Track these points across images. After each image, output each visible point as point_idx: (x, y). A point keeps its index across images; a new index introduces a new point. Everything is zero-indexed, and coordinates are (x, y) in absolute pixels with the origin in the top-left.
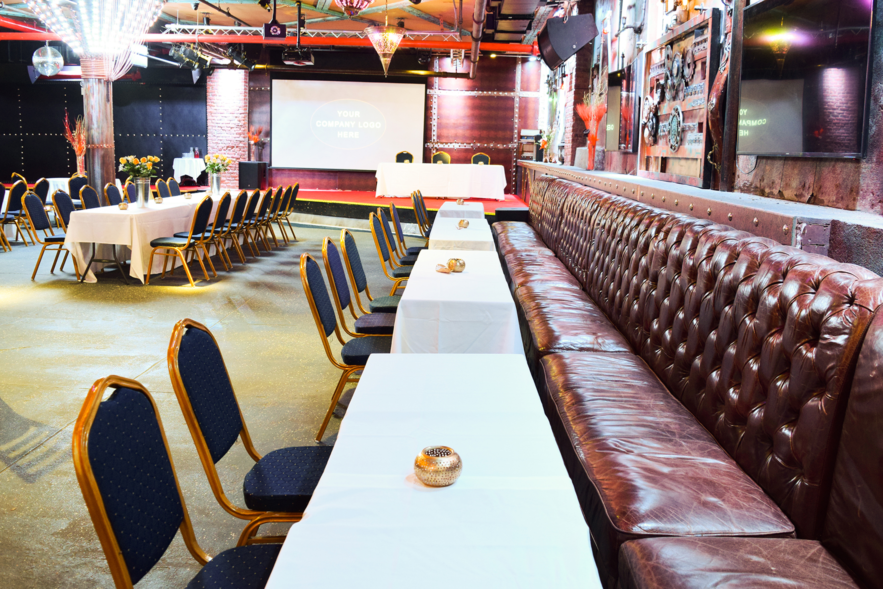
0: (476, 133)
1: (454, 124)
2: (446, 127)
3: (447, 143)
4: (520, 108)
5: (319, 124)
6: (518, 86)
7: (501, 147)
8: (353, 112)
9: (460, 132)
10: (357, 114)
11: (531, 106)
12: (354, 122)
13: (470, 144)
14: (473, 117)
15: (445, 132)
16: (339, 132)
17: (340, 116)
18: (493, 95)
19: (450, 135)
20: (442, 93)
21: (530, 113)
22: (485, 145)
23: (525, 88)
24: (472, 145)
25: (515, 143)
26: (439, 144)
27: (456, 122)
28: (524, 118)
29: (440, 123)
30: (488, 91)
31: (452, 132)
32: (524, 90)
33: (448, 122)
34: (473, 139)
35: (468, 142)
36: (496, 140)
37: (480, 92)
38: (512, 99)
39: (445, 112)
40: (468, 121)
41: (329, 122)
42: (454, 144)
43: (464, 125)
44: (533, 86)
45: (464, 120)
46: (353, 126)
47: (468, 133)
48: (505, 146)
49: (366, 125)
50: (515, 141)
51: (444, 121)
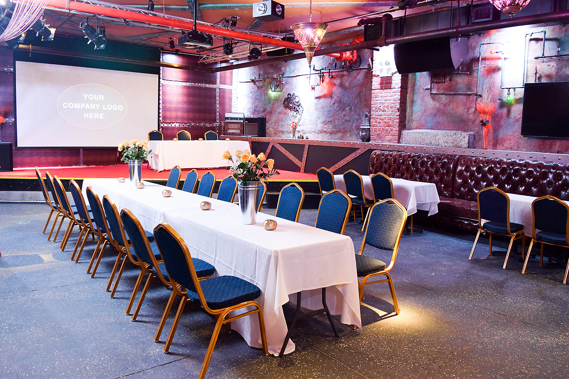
0: (191, 115)
1: (175, 108)
2: (170, 110)
3: (170, 123)
4: (220, 97)
5: (65, 105)
6: (218, 81)
7: (209, 126)
8: (98, 96)
9: (180, 114)
10: (102, 97)
11: (227, 95)
12: (99, 105)
13: (187, 123)
14: (188, 102)
15: (168, 114)
16: (85, 114)
17: (85, 99)
18: (202, 86)
19: (172, 116)
20: (166, 82)
21: (227, 101)
22: (198, 124)
23: (222, 83)
24: (188, 124)
25: (218, 122)
26: (164, 124)
27: (176, 106)
28: (222, 104)
29: (165, 107)
30: (198, 83)
31: (173, 114)
32: (222, 84)
33: (170, 106)
34: (189, 119)
35: (185, 122)
36: (205, 120)
37: (193, 84)
38: (215, 89)
39: (168, 98)
40: (185, 106)
41: (75, 104)
42: (175, 124)
43: (182, 108)
44: (228, 81)
45: (182, 105)
46: (98, 108)
47: (185, 115)
48: (211, 125)
49: (110, 107)
50: (218, 121)
51: (168, 105)
